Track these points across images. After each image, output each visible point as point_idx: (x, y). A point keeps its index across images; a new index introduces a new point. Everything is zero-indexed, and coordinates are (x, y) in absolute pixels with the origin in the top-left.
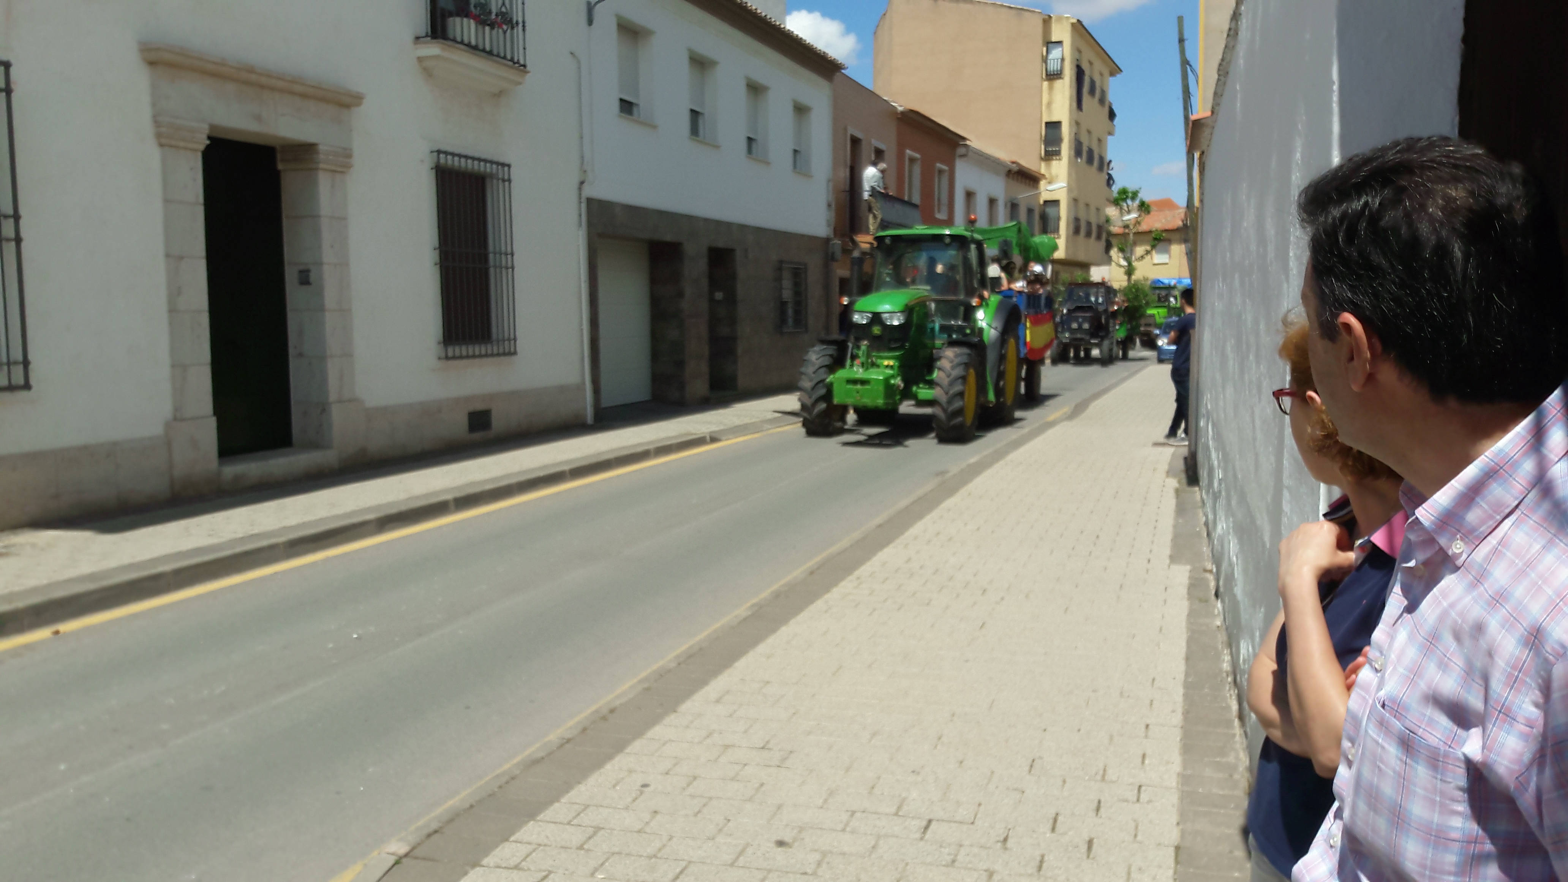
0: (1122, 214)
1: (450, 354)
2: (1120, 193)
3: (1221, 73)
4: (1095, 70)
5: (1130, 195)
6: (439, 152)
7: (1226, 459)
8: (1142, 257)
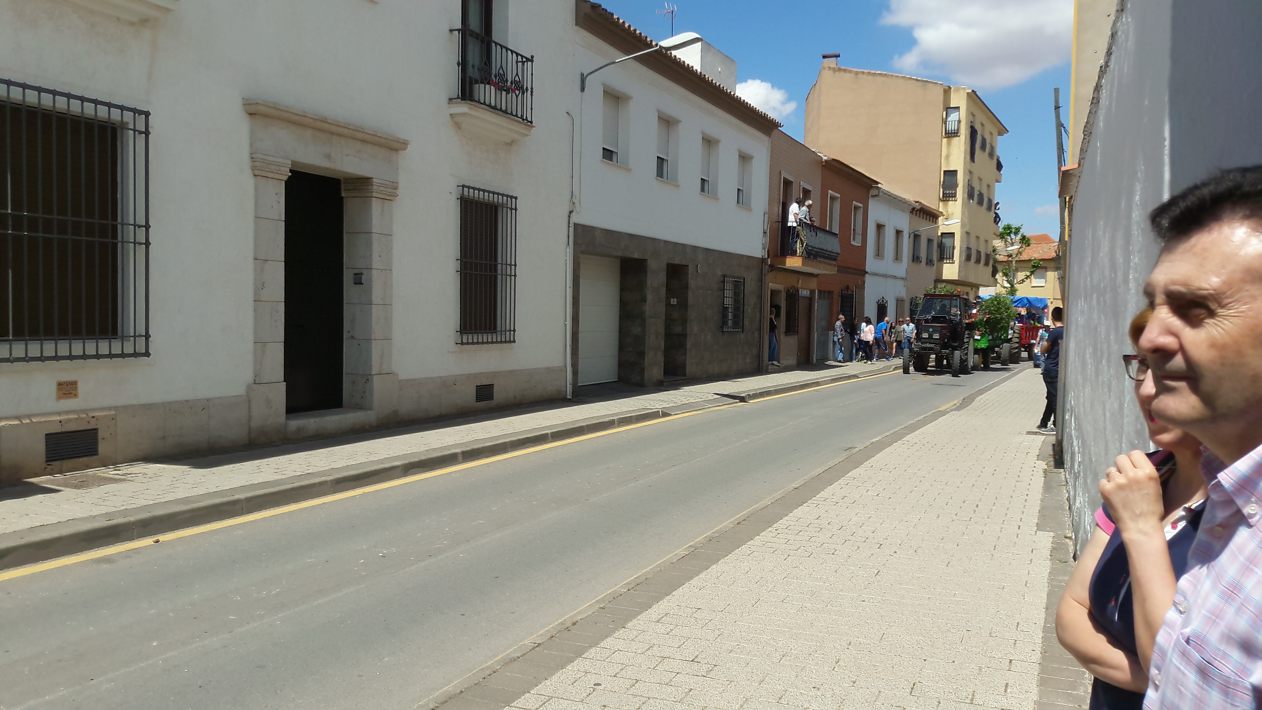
0: (1007, 247)
1: (465, 341)
2: (1004, 228)
3: (1086, 133)
4: (986, 130)
5: (1013, 230)
6: (463, 186)
7: (1084, 445)
8: (1023, 281)
